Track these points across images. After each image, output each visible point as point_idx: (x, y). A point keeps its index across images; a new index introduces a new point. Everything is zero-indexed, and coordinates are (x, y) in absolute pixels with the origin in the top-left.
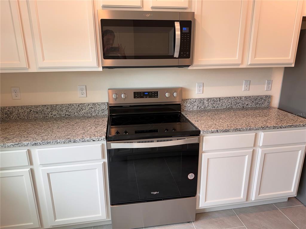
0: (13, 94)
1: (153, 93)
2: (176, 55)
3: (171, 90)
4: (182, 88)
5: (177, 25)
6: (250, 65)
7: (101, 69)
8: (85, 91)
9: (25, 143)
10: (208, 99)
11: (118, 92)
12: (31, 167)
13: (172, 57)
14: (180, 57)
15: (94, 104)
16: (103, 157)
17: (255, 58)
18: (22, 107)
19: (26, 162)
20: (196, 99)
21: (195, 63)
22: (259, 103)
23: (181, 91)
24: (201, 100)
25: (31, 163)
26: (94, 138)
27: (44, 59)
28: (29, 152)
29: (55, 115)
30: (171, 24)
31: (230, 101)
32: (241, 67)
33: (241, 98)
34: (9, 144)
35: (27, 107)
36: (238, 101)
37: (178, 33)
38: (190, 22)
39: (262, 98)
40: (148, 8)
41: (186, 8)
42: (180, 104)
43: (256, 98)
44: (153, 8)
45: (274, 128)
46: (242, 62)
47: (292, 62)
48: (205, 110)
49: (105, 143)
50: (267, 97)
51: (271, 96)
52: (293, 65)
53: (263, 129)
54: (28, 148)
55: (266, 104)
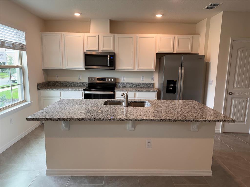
0: (57, 77)
1: (104, 79)
2: (109, 65)
3: (111, 78)
5: (109, 56)
6: (137, 70)
7: (85, 69)
8: (80, 78)
9: (60, 89)
10: (127, 83)
11: (92, 78)
12: (61, 97)
13: (107, 66)
14: (110, 66)
15: (83, 82)
16: (83, 96)
17: (139, 67)
18: (59, 82)
19: (59, 96)
20: (122, 83)
21: (117, 68)
22: (149, 86)
23: (115, 79)
24: (124, 83)
25: (61, 96)
26: (80, 90)
27: (67, 65)
28: (60, 92)
29: (69, 85)
30: (106, 56)
31: (136, 84)
32: (134, 70)
33: (140, 83)
34: (55, 89)
35: (61, 82)
37: (109, 59)
38: (113, 55)
39: (149, 84)
40: (100, 51)
41: (113, 51)
42: (115, 84)
43: (147, 84)
44: (102, 51)
45: (141, 91)
46: (134, 69)
47: (154, 69)
48: (126, 87)
49: (83, 91)
50: (151, 83)
51: (154, 83)
52: (155, 71)
53: (137, 91)
54: (60, 91)
55: (151, 86)
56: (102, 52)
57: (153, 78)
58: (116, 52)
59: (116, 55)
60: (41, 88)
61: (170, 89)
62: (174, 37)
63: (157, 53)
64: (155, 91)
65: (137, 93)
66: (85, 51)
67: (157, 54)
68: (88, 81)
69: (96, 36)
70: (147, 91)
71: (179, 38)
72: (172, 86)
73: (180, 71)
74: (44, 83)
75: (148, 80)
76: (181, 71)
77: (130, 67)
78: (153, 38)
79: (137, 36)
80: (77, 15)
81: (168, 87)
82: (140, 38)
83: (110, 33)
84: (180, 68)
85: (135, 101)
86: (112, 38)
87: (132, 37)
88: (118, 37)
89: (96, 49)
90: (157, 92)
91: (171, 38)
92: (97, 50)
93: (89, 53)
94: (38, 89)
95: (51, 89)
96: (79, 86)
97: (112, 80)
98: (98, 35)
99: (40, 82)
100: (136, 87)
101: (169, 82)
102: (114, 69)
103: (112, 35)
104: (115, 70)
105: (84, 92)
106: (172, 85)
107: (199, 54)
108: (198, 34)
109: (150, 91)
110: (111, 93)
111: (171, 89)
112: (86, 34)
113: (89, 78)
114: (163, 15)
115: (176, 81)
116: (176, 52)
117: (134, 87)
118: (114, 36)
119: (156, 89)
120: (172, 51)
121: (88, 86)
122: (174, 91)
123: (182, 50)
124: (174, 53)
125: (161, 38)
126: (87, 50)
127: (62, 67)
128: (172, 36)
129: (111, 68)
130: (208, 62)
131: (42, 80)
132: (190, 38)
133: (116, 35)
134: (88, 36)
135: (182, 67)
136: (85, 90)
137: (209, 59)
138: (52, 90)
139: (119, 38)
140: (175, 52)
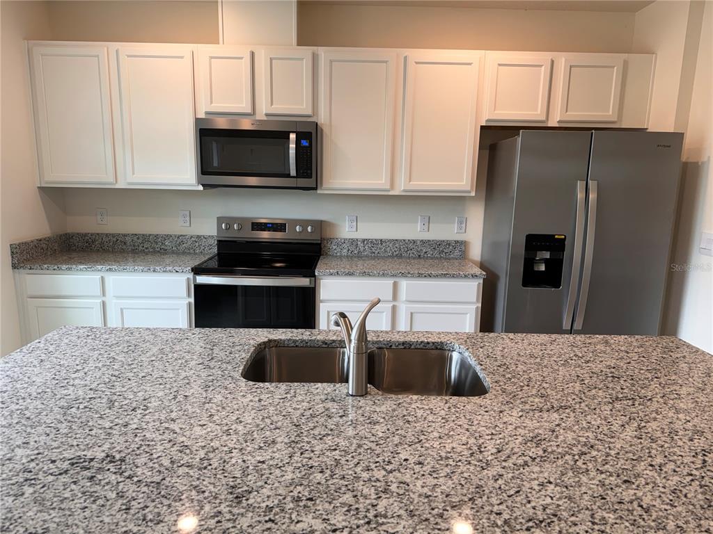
0: (99, 217)
1: (278, 227)
2: (293, 172)
3: (304, 223)
4: (322, 221)
6: (404, 191)
7: (201, 188)
8: (188, 219)
9: (100, 267)
10: (364, 241)
11: (228, 221)
12: (104, 299)
13: (288, 176)
14: (298, 175)
15: (199, 237)
16: (189, 295)
17: (410, 181)
18: (107, 235)
19: (98, 292)
20: (345, 239)
21: (324, 185)
22: (446, 251)
23: (320, 225)
24: (353, 242)
25: (104, 294)
26: (177, 269)
27: (133, 174)
28: (103, 278)
29: (147, 248)
31: (397, 245)
32: (391, 193)
33: (414, 242)
34: (82, 267)
35: (113, 235)
36: (411, 246)
37: (292, 146)
38: (311, 133)
39: (448, 243)
40: (260, 115)
41: (309, 116)
42: (320, 244)
43: (439, 244)
44: (267, 115)
45: (420, 276)
46: (392, 187)
47: (469, 189)
48: (359, 256)
49: (191, 276)
50: (457, 242)
51: (465, 242)
52: (473, 194)
53: (403, 275)
54: (101, 274)
55: (457, 253)
56: (265, 118)
57: (463, 222)
58: (322, 119)
59: (322, 130)
60: (28, 260)
61: (536, 269)
62: (553, 62)
63: (484, 124)
64: (474, 276)
65: (404, 284)
66: (201, 115)
67: (482, 127)
68: (214, 232)
69: (242, 58)
70: (445, 276)
71: (571, 67)
72: (548, 257)
73: (580, 195)
74: (48, 240)
75: (443, 231)
76: (586, 196)
77: (376, 181)
78: (470, 64)
79: (406, 58)
81: (529, 263)
82: (417, 63)
83: (298, 45)
84: (580, 185)
85: (404, 343)
86: (306, 65)
87: (386, 62)
88: (331, 61)
89: (245, 107)
90: (481, 281)
91: (541, 66)
92: (249, 110)
93: (222, 124)
94: (14, 267)
95: (64, 267)
96: (184, 253)
97: (309, 229)
98: (253, 54)
99: (29, 240)
100: (400, 256)
101: (535, 242)
102: (316, 189)
103: (307, 51)
104: (319, 192)
105: (195, 279)
106: (549, 253)
108: (647, 51)
109: (453, 276)
110: (304, 282)
111: (543, 268)
112: (204, 51)
113: (220, 220)
115: (565, 239)
116: (558, 122)
117: (392, 257)
118: (315, 58)
119: (474, 262)
120: (543, 118)
121: (215, 250)
122: (554, 277)
123: (581, 114)
124: (549, 125)
125: (500, 65)
126: (207, 113)
127: (111, 180)
128: (544, 57)
129: (303, 182)
131: (36, 227)
132: (614, 67)
133: (322, 52)
134: (212, 58)
135: (590, 182)
136: (197, 271)
137: (699, 150)
138: (70, 269)
139: (333, 63)
140: (553, 123)
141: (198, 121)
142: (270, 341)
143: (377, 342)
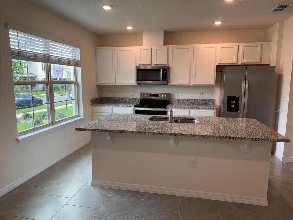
0: (110, 93)
1: (157, 95)
2: (161, 80)
3: (164, 94)
4: (169, 94)
5: (161, 70)
6: (193, 84)
7: (137, 85)
8: (133, 93)
9: (112, 105)
10: (182, 99)
11: (144, 94)
13: (160, 81)
14: (163, 81)
15: (135, 98)
16: (133, 113)
17: (195, 81)
18: (112, 98)
19: (110, 111)
20: (176, 99)
21: (170, 83)
22: (208, 102)
23: (169, 95)
24: (179, 100)
25: (112, 112)
26: (131, 106)
27: (120, 81)
28: (112, 108)
29: (122, 101)
30: (160, 70)
31: (192, 101)
32: (190, 85)
33: (198, 100)
34: (107, 105)
35: (113, 98)
36: (196, 101)
37: (161, 73)
38: (166, 69)
39: (208, 100)
40: (153, 65)
41: (166, 64)
42: (169, 100)
43: (206, 100)
44: (155, 64)
45: (197, 108)
46: (190, 83)
47: (213, 83)
48: (181, 104)
49: (134, 108)
50: (211, 100)
51: (214, 100)
52: (215, 85)
53: (192, 108)
55: (211, 103)
56: (154, 65)
57: (213, 94)
58: (170, 65)
59: (170, 68)
60: (94, 103)
61: (231, 106)
62: (238, 46)
63: (218, 64)
64: (213, 109)
65: (192, 111)
66: (138, 65)
67: (217, 65)
68: (139, 97)
69: (148, 50)
70: (204, 109)
71: (244, 47)
72: (235, 103)
73: (243, 85)
74: (98, 99)
75: (207, 96)
76: (245, 86)
77: (184, 81)
78: (213, 48)
79: (194, 47)
80: (130, 28)
81: (229, 105)
82: (197, 48)
83: (164, 45)
84: (243, 82)
86: (166, 50)
87: (188, 48)
88: (173, 49)
89: (149, 63)
90: (216, 110)
91: (235, 47)
92: (150, 64)
93: (142, 67)
94: (91, 105)
95: (103, 105)
96: (131, 103)
97: (166, 96)
98: (151, 48)
99: (94, 98)
100: (193, 104)
101: (230, 99)
102: (168, 84)
103: (166, 47)
104: (168, 85)
105: (135, 109)
106: (235, 102)
107: (271, 65)
108: (270, 41)
109: (207, 109)
110: (163, 110)
111: (233, 106)
112: (139, 48)
113: (141, 93)
114: (222, 21)
115: (239, 97)
116: (241, 63)
117: (191, 104)
118: (168, 48)
119: (216, 106)
120: (236, 62)
121: (140, 102)
122: (236, 109)
123: (247, 61)
124: (238, 64)
125: (222, 48)
126: (139, 65)
127: (114, 83)
128: (236, 45)
129: (164, 82)
130: (281, 74)
131: (95, 96)
132: (258, 46)
133: (170, 46)
134: (141, 50)
135: (246, 81)
136: (136, 106)
137: (282, 71)
138: (104, 106)
139: (173, 50)
140: (239, 63)
141: (137, 67)
142: (154, 117)
143: (178, 118)
